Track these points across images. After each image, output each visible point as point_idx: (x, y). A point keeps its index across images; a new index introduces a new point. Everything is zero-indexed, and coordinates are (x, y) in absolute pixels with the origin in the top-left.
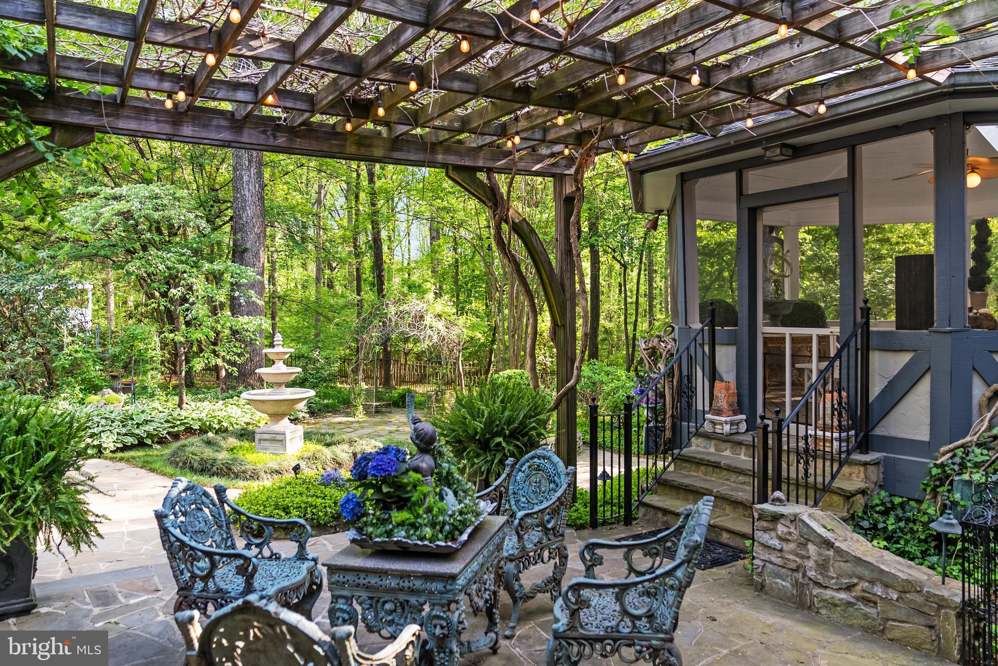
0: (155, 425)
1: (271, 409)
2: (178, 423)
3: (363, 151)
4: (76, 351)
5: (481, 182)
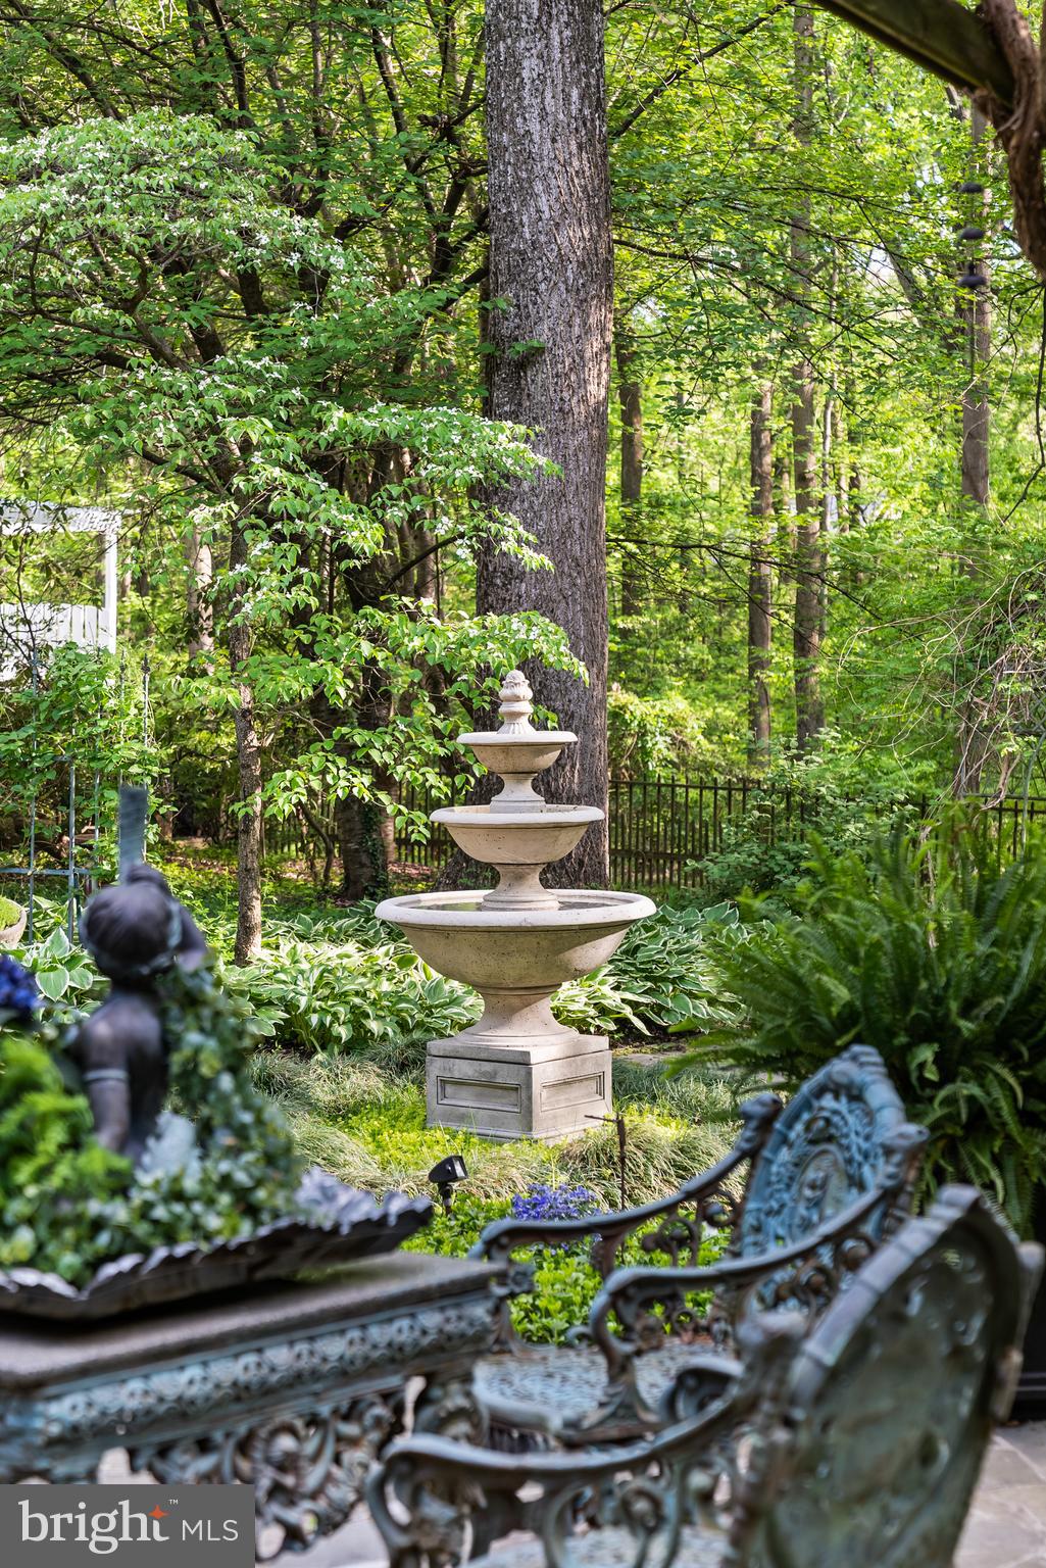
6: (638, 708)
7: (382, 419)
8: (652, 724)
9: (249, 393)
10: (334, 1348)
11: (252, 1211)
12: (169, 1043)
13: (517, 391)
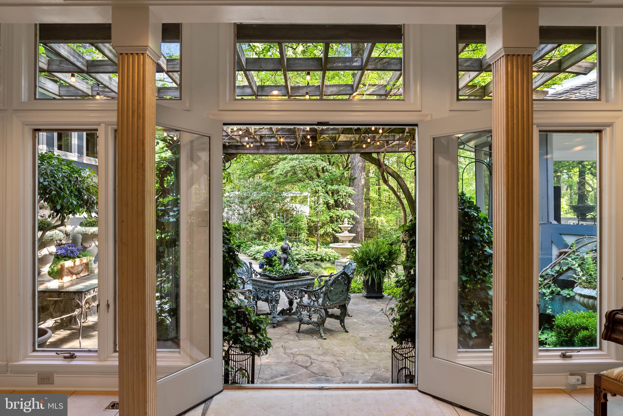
0: (300, 256)
1: (342, 252)
2: (311, 256)
3: (322, 151)
4: (276, 224)
5: (374, 157)
6: (377, 219)
7: (335, 187)
8: (379, 221)
9: (319, 184)
10: (300, 283)
11: (293, 272)
12: (287, 258)
13: (353, 182)
